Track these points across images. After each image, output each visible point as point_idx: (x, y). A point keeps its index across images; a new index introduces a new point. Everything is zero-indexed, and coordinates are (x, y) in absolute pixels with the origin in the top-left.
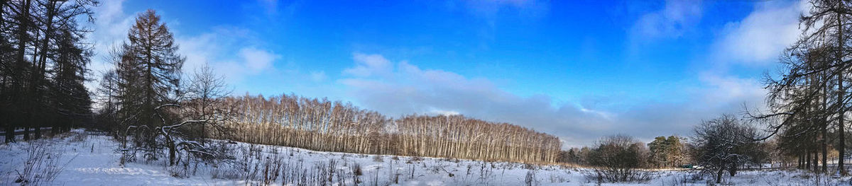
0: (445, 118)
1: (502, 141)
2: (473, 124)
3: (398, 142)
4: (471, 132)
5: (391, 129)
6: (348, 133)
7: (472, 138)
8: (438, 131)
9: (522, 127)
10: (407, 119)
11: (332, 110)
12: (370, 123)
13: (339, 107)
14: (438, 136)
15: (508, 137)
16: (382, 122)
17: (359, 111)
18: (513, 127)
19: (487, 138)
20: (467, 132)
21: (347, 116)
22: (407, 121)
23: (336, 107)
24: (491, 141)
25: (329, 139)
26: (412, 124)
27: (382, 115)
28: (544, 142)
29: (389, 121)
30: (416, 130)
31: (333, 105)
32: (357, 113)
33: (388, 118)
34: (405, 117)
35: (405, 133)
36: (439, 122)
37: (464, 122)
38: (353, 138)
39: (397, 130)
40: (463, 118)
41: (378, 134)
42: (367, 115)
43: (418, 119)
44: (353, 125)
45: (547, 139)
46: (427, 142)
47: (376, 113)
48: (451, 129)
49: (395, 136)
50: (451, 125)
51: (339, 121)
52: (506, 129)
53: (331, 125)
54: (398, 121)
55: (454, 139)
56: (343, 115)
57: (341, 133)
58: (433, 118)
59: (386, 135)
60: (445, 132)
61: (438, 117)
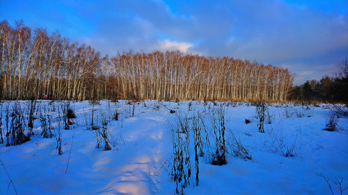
0: (162, 55)
1: (223, 80)
2: (191, 61)
3: (117, 85)
4: (188, 70)
5: (108, 70)
6: (56, 74)
7: (190, 77)
8: (155, 71)
9: (243, 61)
10: (124, 56)
11: (32, 39)
12: (83, 61)
13: (42, 36)
14: (156, 77)
15: (228, 74)
16: (95, 61)
17: (70, 45)
18: (234, 61)
19: (206, 77)
20: (185, 70)
21: (55, 51)
22: (124, 59)
23: (38, 38)
24: (210, 80)
25: (30, 84)
26: (128, 63)
27: (96, 51)
28: (271, 77)
29: (104, 59)
30: (133, 72)
31: (33, 35)
32: (67, 47)
33: (103, 56)
34: (121, 55)
35: (123, 74)
36: (156, 61)
37: (181, 59)
38: (64, 82)
39: (115, 71)
40: (180, 54)
41: (93, 76)
42: (79, 50)
43: (135, 58)
44: (63, 64)
45: (274, 72)
46: (145, 84)
47: (90, 48)
48: (168, 68)
49: (112, 79)
50: (168, 63)
51: (43, 58)
52: (226, 64)
53: (33, 64)
54: (115, 60)
55: (173, 81)
56: (48, 48)
57: (47, 76)
58: (150, 55)
59: (102, 78)
60: (163, 71)
61: (155, 54)
